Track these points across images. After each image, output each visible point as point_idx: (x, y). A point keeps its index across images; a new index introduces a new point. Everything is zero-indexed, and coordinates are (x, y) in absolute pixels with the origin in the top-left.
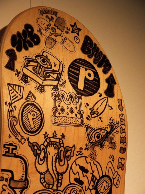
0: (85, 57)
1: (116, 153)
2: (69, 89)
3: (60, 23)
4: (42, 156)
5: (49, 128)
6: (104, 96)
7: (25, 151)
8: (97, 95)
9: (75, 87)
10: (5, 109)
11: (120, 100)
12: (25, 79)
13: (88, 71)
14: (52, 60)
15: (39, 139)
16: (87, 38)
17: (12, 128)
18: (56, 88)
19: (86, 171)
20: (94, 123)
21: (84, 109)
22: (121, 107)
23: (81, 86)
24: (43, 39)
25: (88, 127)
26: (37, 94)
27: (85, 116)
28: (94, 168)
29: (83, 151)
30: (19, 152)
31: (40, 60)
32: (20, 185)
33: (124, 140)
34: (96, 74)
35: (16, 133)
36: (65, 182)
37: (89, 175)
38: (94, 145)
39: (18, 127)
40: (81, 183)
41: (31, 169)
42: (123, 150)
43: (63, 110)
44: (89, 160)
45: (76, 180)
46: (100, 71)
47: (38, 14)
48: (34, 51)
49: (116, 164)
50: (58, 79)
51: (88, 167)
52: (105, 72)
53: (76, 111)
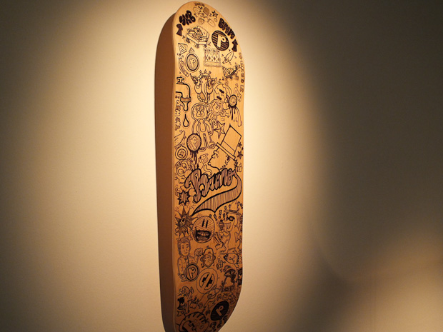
0: (221, 30)
1: (239, 82)
2: (212, 46)
3: (206, 10)
4: (198, 84)
5: (202, 68)
6: (232, 50)
7: (189, 81)
8: (228, 50)
9: (216, 46)
10: (177, 57)
11: (240, 53)
12: (188, 40)
13: (223, 37)
14: (203, 31)
15: (197, 74)
16: (221, 19)
17: (182, 68)
18: (205, 46)
19: (223, 92)
20: (227, 65)
21: (221, 57)
22: (241, 57)
23: (219, 45)
24: (197, 19)
25: (223, 68)
26: (195, 49)
27: (222, 62)
28: (228, 91)
29: (221, 81)
30: (185, 82)
31: (196, 31)
32: (187, 100)
33: (243, 75)
34: (227, 39)
35: (184, 71)
36: (212, 99)
37: (225, 95)
38: (227, 77)
39: (185, 67)
40: (221, 99)
41: (192, 91)
42: (243, 81)
43: (210, 58)
44: (224, 86)
45: (218, 97)
46: (229, 37)
47: (194, 6)
48: (192, 25)
49: (239, 89)
50: (206, 41)
51: (224, 90)
52: (232, 38)
53: (217, 59)
